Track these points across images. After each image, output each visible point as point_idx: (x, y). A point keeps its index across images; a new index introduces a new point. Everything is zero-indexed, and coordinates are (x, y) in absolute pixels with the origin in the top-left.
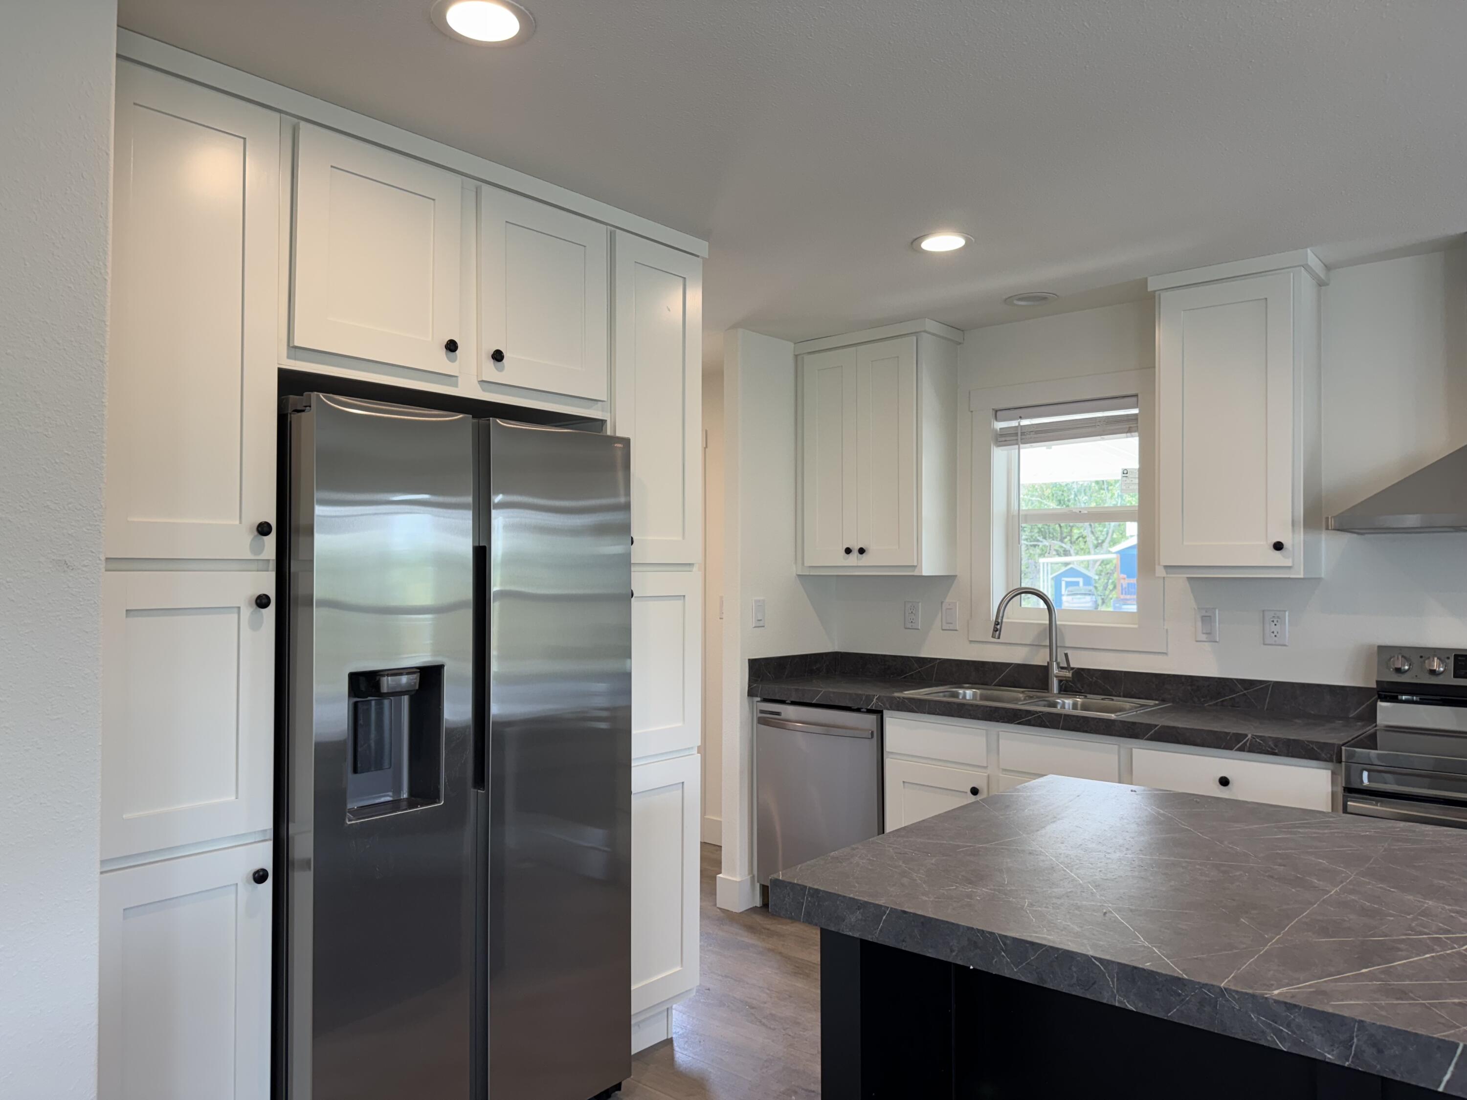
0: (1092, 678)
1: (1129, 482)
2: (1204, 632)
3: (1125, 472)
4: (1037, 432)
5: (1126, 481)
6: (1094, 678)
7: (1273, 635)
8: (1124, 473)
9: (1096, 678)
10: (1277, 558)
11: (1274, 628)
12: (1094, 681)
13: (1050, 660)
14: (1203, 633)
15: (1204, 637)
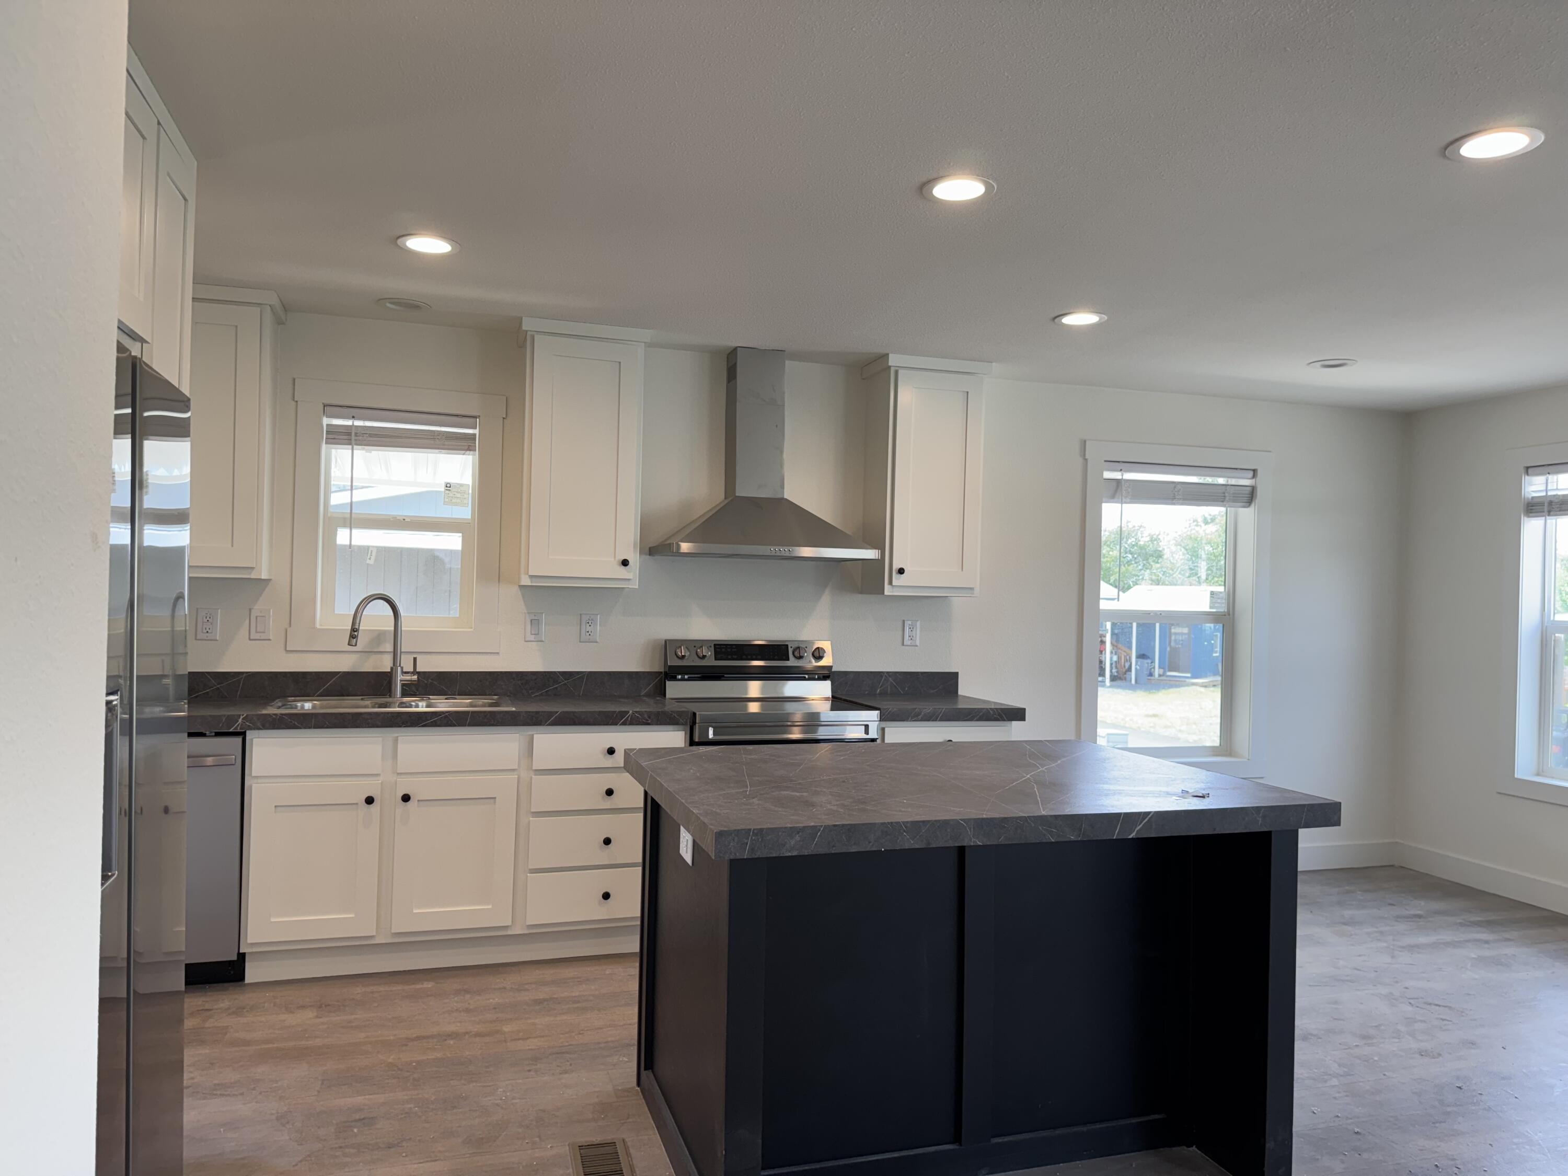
0: (427, 680)
1: (451, 495)
2: (533, 633)
3: (448, 485)
4: (371, 435)
5: (448, 494)
6: (430, 680)
7: (588, 634)
8: (447, 487)
9: (432, 680)
10: (622, 572)
11: (589, 629)
12: (429, 682)
13: (394, 665)
14: (531, 634)
15: (532, 638)
